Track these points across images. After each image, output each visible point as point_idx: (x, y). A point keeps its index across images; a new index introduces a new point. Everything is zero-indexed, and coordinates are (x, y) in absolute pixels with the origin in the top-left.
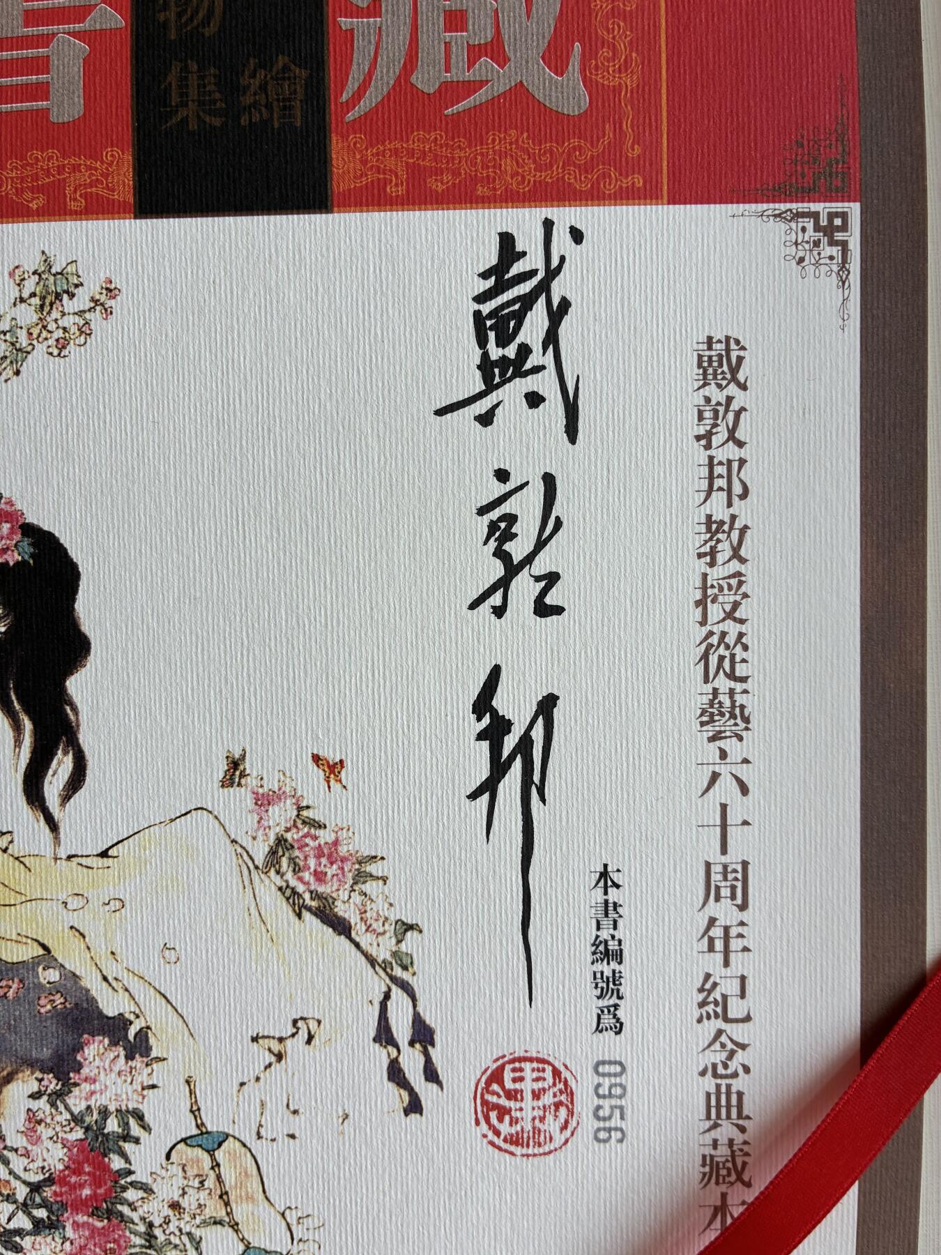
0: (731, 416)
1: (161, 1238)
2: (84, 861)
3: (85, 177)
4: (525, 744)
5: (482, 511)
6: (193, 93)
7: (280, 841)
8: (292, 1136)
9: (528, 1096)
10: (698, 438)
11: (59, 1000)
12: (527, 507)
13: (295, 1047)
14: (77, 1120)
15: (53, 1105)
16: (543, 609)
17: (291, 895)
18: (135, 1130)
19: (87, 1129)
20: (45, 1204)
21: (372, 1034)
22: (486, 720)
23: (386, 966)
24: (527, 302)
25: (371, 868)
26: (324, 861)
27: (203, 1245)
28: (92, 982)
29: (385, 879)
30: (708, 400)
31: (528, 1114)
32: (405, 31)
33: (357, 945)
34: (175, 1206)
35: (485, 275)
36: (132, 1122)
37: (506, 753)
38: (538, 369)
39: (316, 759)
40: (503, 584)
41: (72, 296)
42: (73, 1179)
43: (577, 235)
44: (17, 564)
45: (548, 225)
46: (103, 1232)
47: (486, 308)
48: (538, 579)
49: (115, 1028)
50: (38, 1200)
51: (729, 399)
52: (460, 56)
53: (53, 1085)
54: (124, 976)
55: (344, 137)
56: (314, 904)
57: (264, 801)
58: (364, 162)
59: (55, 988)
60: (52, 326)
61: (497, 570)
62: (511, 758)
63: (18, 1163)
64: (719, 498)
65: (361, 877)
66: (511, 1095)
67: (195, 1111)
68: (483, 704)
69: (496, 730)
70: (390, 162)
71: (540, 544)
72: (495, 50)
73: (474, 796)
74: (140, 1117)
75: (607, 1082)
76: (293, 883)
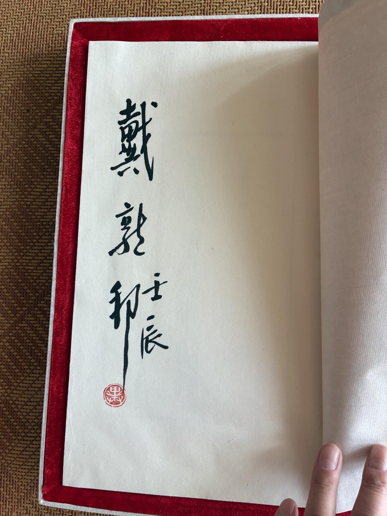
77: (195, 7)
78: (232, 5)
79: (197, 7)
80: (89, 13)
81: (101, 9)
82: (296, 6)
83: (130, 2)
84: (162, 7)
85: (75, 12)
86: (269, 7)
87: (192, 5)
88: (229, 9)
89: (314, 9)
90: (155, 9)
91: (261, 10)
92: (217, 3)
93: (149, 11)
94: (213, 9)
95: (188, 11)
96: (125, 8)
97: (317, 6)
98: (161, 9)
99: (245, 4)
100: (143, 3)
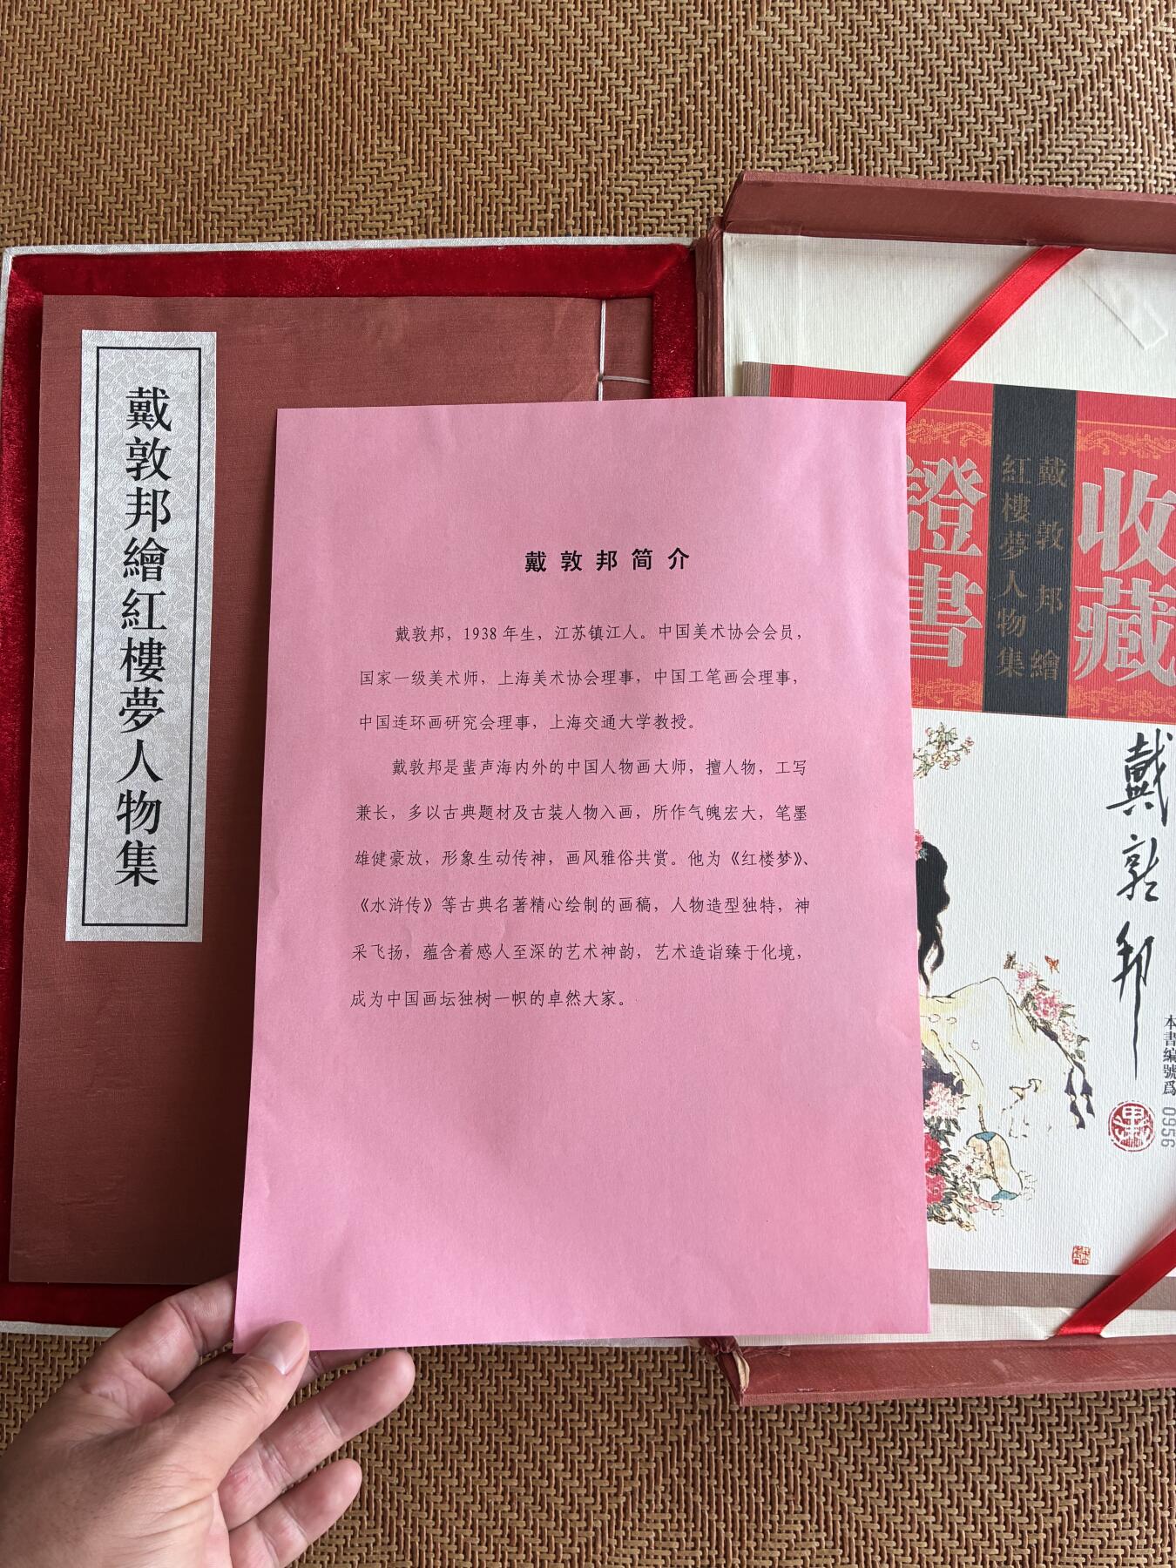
1: (961, 1184)
2: (940, 999)
3: (961, 692)
4: (1139, 958)
5: (1125, 852)
6: (1011, 662)
7: (1029, 995)
8: (1025, 1136)
9: (1133, 1122)
12: (1144, 852)
13: (1029, 1093)
16: (1149, 898)
17: (1032, 1021)
18: (953, 1129)
19: (931, 1128)
21: (1065, 1088)
22: (1122, 946)
23: (1072, 1056)
24: (1148, 763)
25: (1068, 1010)
28: (939, 1057)
29: (1074, 1016)
31: (1132, 1131)
32: (1103, 644)
33: (1060, 1045)
34: (969, 1168)
35: (1131, 750)
36: (952, 1125)
37: (1130, 961)
38: (1151, 793)
39: (1047, 958)
40: (1133, 885)
41: (953, 743)
43: (1170, 737)
44: (919, 860)
45: (1158, 731)
46: (933, 1181)
47: (1131, 765)
48: (1148, 884)
49: (947, 1079)
52: (1124, 658)
54: (953, 1054)
55: (1075, 686)
56: (1042, 1025)
57: (1022, 976)
58: (1082, 698)
60: (943, 756)
61: (1130, 879)
62: (1132, 964)
65: (1063, 1014)
66: (1125, 1121)
67: (981, 1122)
68: (1121, 939)
69: (1126, 951)
70: (1093, 699)
71: (1149, 869)
72: (1139, 656)
73: (1115, 980)
75: (1168, 1117)
76: (1033, 1015)
77: (295, 209)
78: (378, 205)
79: (301, 209)
80: (56, 220)
81: (83, 211)
82: (518, 205)
83: (149, 197)
84: (223, 209)
85: (24, 219)
86: (459, 210)
87: (288, 203)
88: (371, 214)
89: (557, 211)
90: (205, 212)
91: (441, 215)
92: (343, 200)
93: (193, 217)
94: (335, 214)
95: (281, 218)
96: (137, 209)
97: (565, 205)
98: (219, 213)
99: (405, 203)
100: (178, 199)
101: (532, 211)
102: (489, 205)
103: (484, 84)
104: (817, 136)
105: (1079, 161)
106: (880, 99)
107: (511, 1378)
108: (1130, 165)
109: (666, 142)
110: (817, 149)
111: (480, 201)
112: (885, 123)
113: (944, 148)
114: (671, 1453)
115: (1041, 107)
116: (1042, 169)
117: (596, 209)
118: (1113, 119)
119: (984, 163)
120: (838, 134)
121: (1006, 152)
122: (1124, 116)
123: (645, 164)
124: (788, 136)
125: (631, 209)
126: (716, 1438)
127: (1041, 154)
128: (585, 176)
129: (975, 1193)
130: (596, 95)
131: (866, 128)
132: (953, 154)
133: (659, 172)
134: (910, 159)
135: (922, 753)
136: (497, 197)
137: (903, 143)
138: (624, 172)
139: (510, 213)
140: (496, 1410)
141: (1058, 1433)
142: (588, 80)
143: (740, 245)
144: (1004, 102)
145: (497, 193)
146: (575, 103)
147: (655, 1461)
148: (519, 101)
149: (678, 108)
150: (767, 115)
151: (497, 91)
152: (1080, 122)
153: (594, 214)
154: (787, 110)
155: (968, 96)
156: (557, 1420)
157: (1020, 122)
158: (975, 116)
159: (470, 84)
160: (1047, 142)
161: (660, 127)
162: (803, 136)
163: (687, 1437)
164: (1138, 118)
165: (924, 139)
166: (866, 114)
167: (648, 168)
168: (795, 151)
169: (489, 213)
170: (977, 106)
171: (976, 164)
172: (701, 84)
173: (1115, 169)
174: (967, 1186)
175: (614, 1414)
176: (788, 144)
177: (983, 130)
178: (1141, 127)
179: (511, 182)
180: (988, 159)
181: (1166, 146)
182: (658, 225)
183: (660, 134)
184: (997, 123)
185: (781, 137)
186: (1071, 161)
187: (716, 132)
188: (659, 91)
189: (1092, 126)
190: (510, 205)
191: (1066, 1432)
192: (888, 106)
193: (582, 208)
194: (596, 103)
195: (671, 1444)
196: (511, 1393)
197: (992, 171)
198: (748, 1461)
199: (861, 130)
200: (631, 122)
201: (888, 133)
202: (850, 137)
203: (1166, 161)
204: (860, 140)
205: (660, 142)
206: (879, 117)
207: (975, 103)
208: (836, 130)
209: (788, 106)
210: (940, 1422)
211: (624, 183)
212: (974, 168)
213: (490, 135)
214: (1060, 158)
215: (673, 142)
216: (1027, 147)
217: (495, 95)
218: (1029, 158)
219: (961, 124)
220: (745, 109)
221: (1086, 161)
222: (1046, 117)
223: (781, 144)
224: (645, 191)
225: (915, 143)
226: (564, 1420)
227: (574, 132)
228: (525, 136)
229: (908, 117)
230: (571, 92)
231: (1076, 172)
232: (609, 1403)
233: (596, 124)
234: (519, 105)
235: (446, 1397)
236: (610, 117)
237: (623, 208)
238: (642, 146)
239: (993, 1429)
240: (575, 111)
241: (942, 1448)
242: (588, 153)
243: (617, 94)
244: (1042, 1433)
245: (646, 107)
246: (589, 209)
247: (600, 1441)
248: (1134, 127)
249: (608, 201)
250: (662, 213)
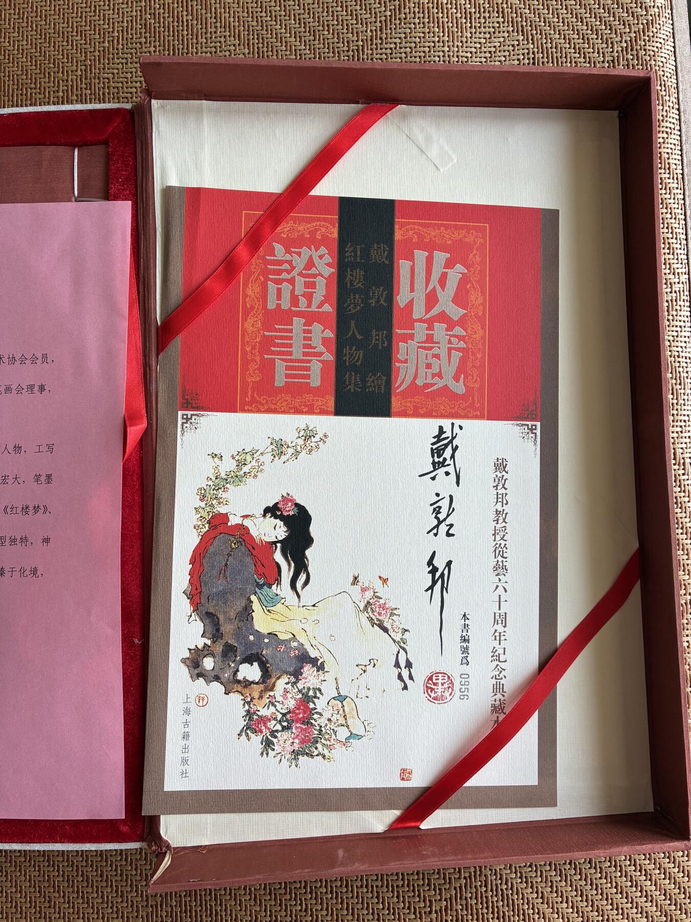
0: (503, 481)
1: (324, 731)
2: (307, 608)
3: (320, 403)
4: (442, 575)
5: (431, 505)
6: (353, 381)
7: (368, 602)
8: (367, 697)
9: (440, 684)
10: (494, 487)
11: (297, 652)
12: (445, 504)
13: (370, 668)
14: (300, 691)
15: (293, 686)
16: (449, 535)
17: (371, 620)
18: (318, 694)
19: (303, 694)
20: (287, 721)
21: (394, 664)
22: (431, 567)
23: (398, 643)
24: (446, 446)
25: (395, 612)
26: (381, 609)
27: (337, 733)
28: (307, 647)
29: (399, 615)
30: (497, 476)
31: (440, 690)
32: (414, 368)
33: (390, 636)
34: (329, 720)
35: (434, 438)
36: (317, 692)
37: (436, 578)
38: (448, 465)
39: (380, 577)
40: (437, 526)
41: (314, 437)
42: (297, 711)
43: (461, 428)
44: (293, 515)
45: (453, 424)
46: (305, 730)
47: (434, 447)
48: (447, 526)
49: (314, 662)
50: (284, 719)
51: (503, 476)
52: (429, 376)
53: (293, 679)
54: (318, 644)
55: (396, 396)
56: (378, 623)
57: (364, 590)
58: (401, 404)
59: (296, 648)
60: (308, 445)
61: (436, 522)
62: (438, 579)
63: (279, 706)
64: (499, 504)
65: (392, 614)
66: (435, 684)
67: (337, 689)
68: (430, 563)
69: (434, 571)
70: (408, 404)
71: (448, 515)
72: (439, 375)
73: (427, 590)
74: (320, 690)
75: (464, 680)
76: (372, 616)
101: (49, 92)
102: (21, 90)
103: (19, 14)
104: (234, 36)
105: (405, 48)
106: (275, 11)
107: (48, 866)
108: (440, 49)
109: (136, 44)
110: (234, 45)
111: (16, 87)
112: (278, 27)
113: (317, 42)
114: (152, 912)
115: (380, 12)
116: (381, 54)
117: (90, 89)
118: (429, 18)
119: (343, 51)
120: (248, 35)
121: (357, 43)
122: (436, 15)
123: (122, 59)
124: (215, 37)
125: (114, 88)
126: (180, 902)
127: (381, 44)
128: (83, 68)
129: (334, 736)
130: (90, 16)
131: (266, 30)
132: (323, 46)
133: (131, 63)
134: (295, 50)
135: (294, 444)
136: (26, 84)
137: (291, 40)
138: (108, 64)
139: (35, 94)
140: (39, 886)
141: (403, 891)
142: (86, 7)
143: (163, 107)
144: (356, 10)
145: (26, 81)
146: (77, 22)
147: (142, 917)
148: (41, 23)
149: (143, 22)
150: (201, 24)
151: (27, 18)
152: (406, 21)
153: (89, 92)
154: (215, 21)
155: (332, 7)
156: (78, 892)
157: (366, 23)
158: (337, 20)
159: (10, 14)
160: (384, 36)
161: (131, 34)
162: (225, 37)
163: (161, 901)
164: (446, 16)
165: (304, 37)
166: (266, 21)
167: (124, 61)
168: (220, 47)
169: (21, 95)
170: (338, 13)
171: (338, 52)
172: (158, 6)
173: (429, 52)
174: (328, 732)
175: (115, 888)
176: (215, 43)
177: (342, 29)
178: (447, 22)
179: (36, 74)
180: (346, 48)
181: (465, 34)
182: (131, 98)
183: (132, 39)
184: (352, 24)
185: (211, 38)
186: (401, 48)
187: (168, 36)
188: (131, 12)
189: (414, 24)
190: (35, 89)
191: (408, 891)
192: (280, 16)
193: (81, 88)
194: (90, 21)
195: (152, 906)
196: (48, 876)
197: (348, 56)
198: (201, 916)
199: (263, 32)
200: (113, 32)
201: (281, 33)
202: (256, 37)
203: (465, 45)
204: (262, 38)
205: (132, 44)
206: (274, 23)
207: (337, 11)
208: (246, 33)
209: (215, 18)
210: (326, 887)
211: (108, 71)
212: (337, 55)
213: (22, 45)
214: (393, 46)
215: (140, 43)
216: (371, 40)
217: (25, 20)
218: (372, 47)
219: (328, 26)
220: (187, 21)
221: (410, 48)
222: (383, 18)
223: (211, 43)
224: (122, 76)
225: (298, 39)
226: (83, 892)
227: (76, 40)
228: (44, 45)
229: (293, 22)
230: (74, 15)
231: (404, 55)
232: (111, 881)
233: (90, 35)
234: (41, 25)
235: (7, 878)
236: (99, 30)
237: (108, 88)
238: (120, 46)
239: (360, 890)
240: (76, 27)
241: (327, 904)
242: (85, 53)
243: (104, 15)
244: (392, 892)
245: (122, 22)
246: (86, 89)
247: (106, 905)
248: (442, 22)
249: (98, 83)
250: (134, 90)
